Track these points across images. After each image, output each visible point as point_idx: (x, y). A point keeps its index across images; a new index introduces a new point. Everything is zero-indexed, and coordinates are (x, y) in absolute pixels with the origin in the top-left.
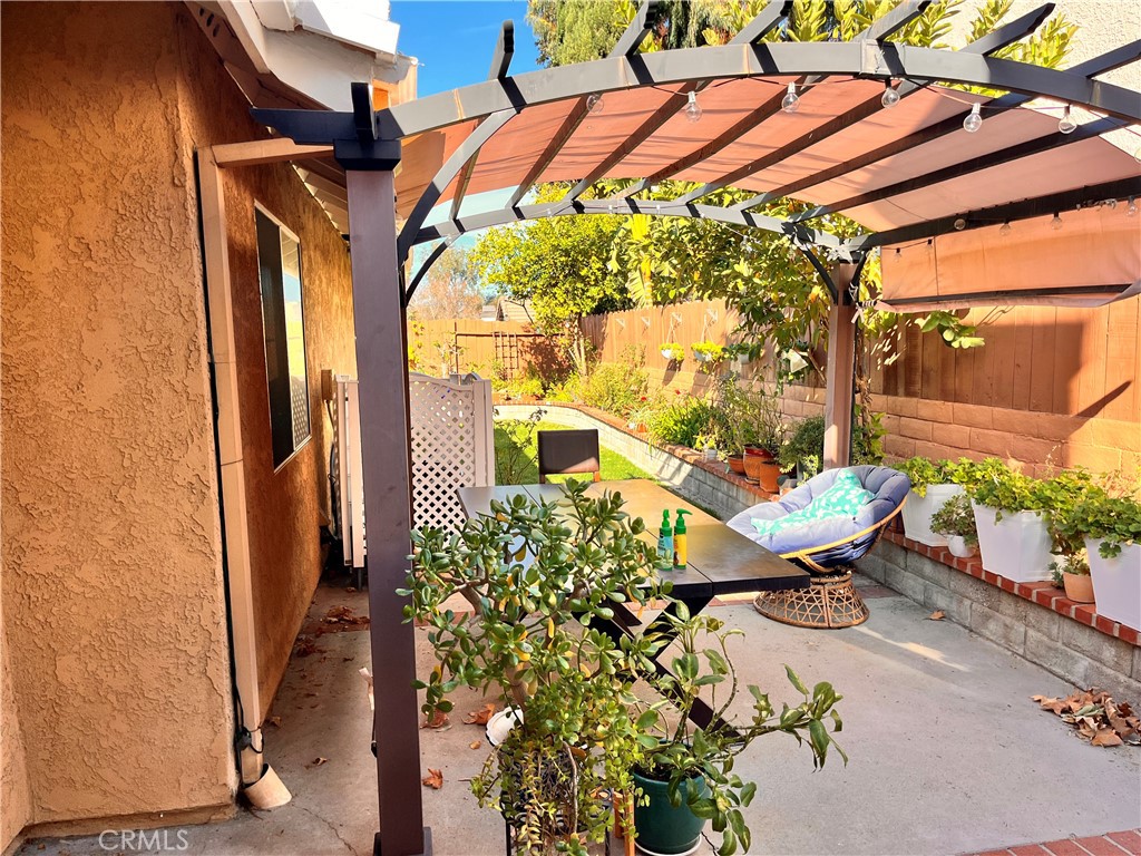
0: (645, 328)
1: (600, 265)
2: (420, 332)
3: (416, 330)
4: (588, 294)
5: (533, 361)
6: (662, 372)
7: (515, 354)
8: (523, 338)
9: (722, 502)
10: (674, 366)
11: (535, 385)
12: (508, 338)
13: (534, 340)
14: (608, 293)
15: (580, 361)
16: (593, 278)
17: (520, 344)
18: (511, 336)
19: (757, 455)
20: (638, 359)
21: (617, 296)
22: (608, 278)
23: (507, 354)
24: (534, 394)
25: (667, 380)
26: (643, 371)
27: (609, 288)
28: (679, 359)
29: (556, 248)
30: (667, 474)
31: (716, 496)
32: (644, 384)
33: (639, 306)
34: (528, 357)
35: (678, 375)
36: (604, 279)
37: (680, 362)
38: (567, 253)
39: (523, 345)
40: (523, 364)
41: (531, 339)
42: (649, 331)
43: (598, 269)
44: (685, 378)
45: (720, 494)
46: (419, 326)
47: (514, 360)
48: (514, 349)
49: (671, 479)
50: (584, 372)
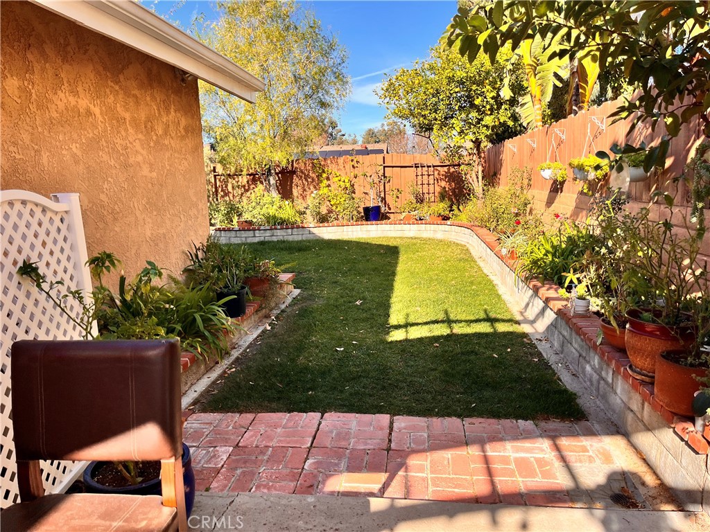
0: (533, 150)
1: (494, 94)
2: (356, 165)
3: (353, 163)
4: (483, 123)
5: (447, 186)
6: (545, 194)
7: (431, 182)
8: (439, 168)
9: (591, 381)
10: (557, 187)
11: (442, 207)
12: (426, 168)
13: (449, 169)
14: (502, 121)
15: (477, 186)
16: (488, 107)
17: (436, 173)
18: (429, 167)
19: (651, 334)
20: (526, 182)
21: (511, 123)
22: (503, 107)
23: (425, 182)
24: (440, 215)
25: (550, 202)
26: (529, 194)
27: (504, 116)
28: (560, 179)
29: (451, 80)
30: (531, 314)
31: (584, 369)
32: (529, 206)
33: (529, 131)
34: (443, 184)
35: (561, 197)
36: (499, 108)
37: (562, 183)
38: (461, 83)
39: (439, 174)
40: (438, 189)
41: (446, 169)
42: (535, 153)
43: (492, 98)
44: (567, 200)
45: (588, 368)
46: (355, 160)
47: (431, 187)
48: (431, 177)
49: (532, 322)
50: (481, 196)
